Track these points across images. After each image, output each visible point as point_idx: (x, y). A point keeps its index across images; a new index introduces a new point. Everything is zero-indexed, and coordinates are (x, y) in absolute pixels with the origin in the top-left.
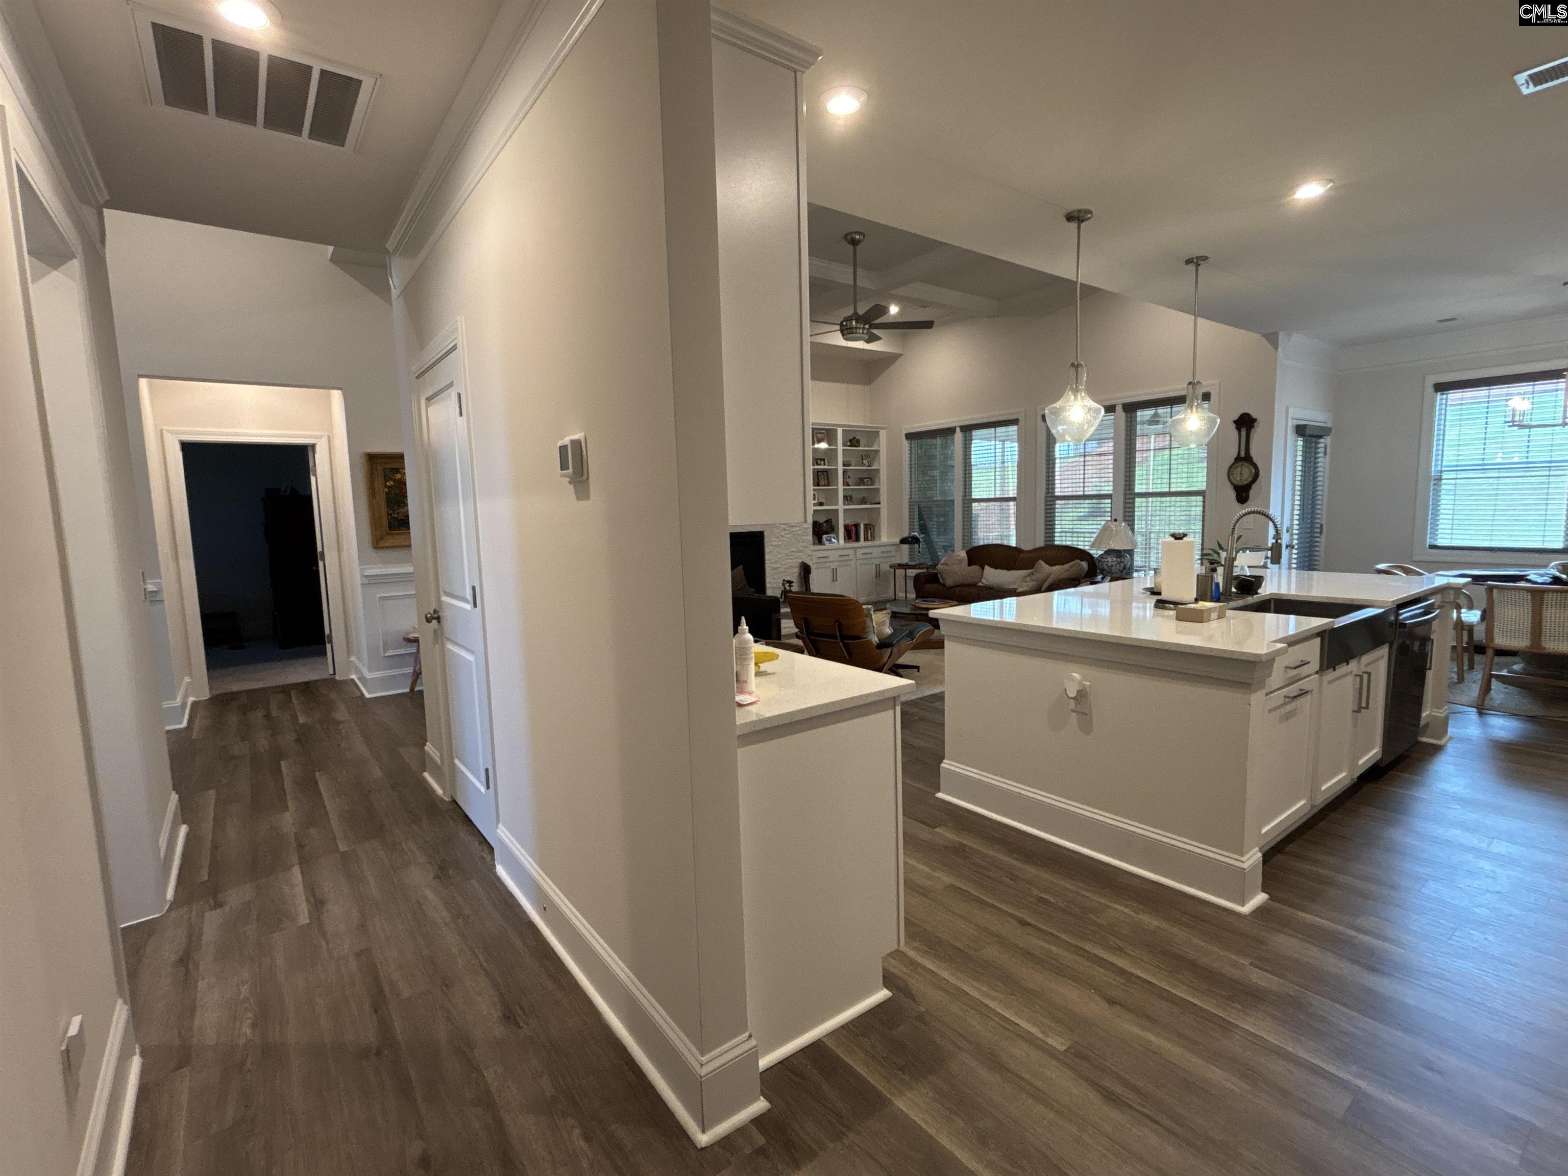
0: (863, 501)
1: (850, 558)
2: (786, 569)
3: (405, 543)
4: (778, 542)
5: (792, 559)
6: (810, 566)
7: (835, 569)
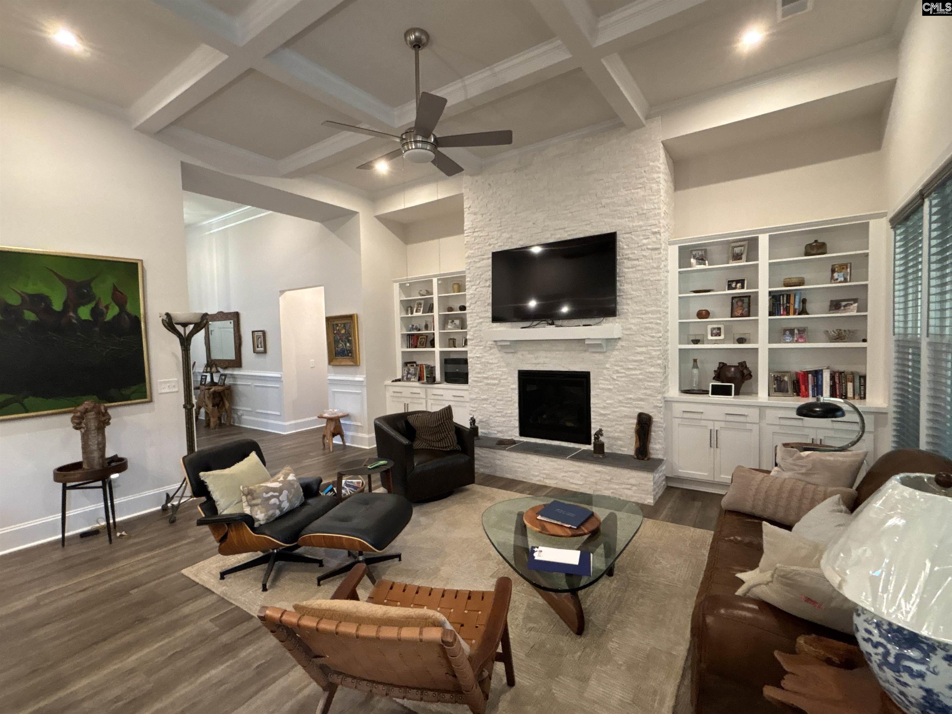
0: (839, 337)
1: (748, 420)
2: (618, 417)
3: (343, 364)
4: (607, 385)
5: (629, 407)
6: (655, 419)
7: (717, 431)
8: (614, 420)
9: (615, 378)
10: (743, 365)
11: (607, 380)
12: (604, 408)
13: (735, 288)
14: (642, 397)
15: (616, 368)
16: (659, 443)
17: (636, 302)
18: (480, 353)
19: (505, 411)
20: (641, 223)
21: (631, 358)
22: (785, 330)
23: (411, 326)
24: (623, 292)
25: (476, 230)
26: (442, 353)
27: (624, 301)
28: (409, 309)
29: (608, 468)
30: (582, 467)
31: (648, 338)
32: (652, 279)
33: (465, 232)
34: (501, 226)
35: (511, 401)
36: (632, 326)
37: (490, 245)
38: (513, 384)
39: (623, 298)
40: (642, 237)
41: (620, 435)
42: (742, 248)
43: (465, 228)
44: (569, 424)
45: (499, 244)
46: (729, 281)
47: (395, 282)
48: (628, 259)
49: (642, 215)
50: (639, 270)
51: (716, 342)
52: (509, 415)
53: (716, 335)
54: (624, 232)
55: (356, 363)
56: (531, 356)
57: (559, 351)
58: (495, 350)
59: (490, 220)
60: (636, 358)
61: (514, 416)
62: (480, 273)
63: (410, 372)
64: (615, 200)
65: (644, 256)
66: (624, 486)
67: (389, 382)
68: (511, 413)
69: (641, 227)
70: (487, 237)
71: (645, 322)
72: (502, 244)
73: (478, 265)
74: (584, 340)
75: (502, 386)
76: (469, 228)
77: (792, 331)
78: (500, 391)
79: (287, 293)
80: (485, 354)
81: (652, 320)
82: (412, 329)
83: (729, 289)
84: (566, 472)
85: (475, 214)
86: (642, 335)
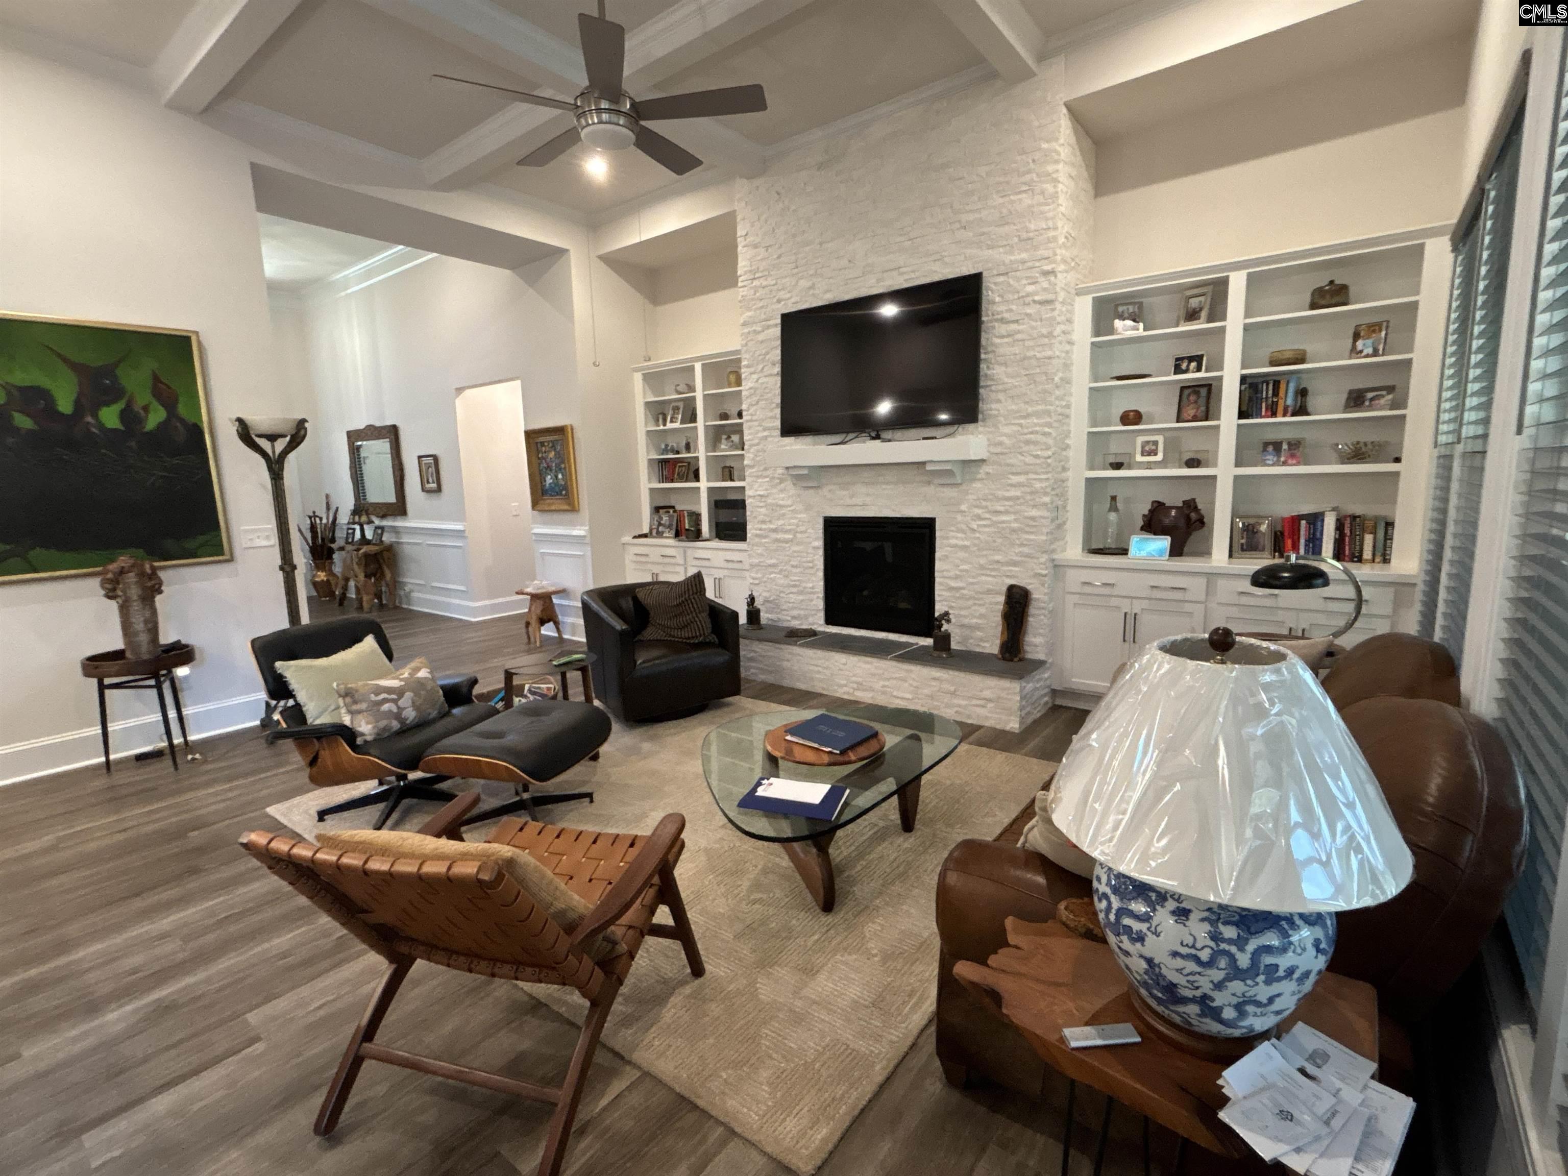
0: (1358, 455)
1: (1188, 596)
2: (977, 593)
3: (553, 508)
4: (962, 539)
5: (994, 576)
6: (1035, 595)
7: (1135, 614)
8: (971, 598)
9: (975, 527)
10: (1190, 505)
11: (963, 532)
12: (957, 577)
13: (1186, 371)
14: (1015, 558)
15: (979, 511)
16: (1040, 634)
17: (1012, 397)
18: (766, 490)
19: (804, 585)
20: (1024, 256)
21: (1000, 493)
22: (1266, 444)
23: (663, 447)
24: (993, 380)
25: (757, 275)
26: (711, 490)
27: (993, 395)
28: (661, 417)
29: (951, 672)
30: (911, 671)
31: (1029, 459)
32: (1038, 355)
33: (740, 279)
34: (797, 267)
35: (812, 568)
36: (1004, 439)
37: (779, 301)
38: (816, 539)
39: (991, 391)
40: (1024, 282)
41: (979, 621)
42: (1202, 299)
43: (739, 273)
44: (903, 605)
45: (793, 300)
46: (1177, 359)
47: (636, 370)
48: (1002, 321)
49: (1027, 242)
50: (1018, 340)
51: (1149, 465)
52: (810, 590)
53: (1149, 454)
54: (995, 272)
55: (572, 507)
56: (845, 493)
57: (888, 483)
58: (788, 484)
59: (779, 257)
60: (1007, 494)
61: (818, 593)
62: (764, 351)
63: (662, 522)
64: (984, 213)
65: (1027, 315)
66: (974, 702)
67: (627, 539)
68: (813, 588)
69: (1023, 262)
70: (776, 287)
71: (1026, 431)
72: (798, 299)
73: (761, 337)
74: (923, 464)
75: (799, 544)
76: (746, 273)
77: (1277, 446)
78: (795, 552)
79: (468, 392)
80: (774, 491)
81: (1037, 429)
82: (666, 451)
83: (1175, 373)
84: (888, 679)
85: (755, 246)
86: (1021, 453)
